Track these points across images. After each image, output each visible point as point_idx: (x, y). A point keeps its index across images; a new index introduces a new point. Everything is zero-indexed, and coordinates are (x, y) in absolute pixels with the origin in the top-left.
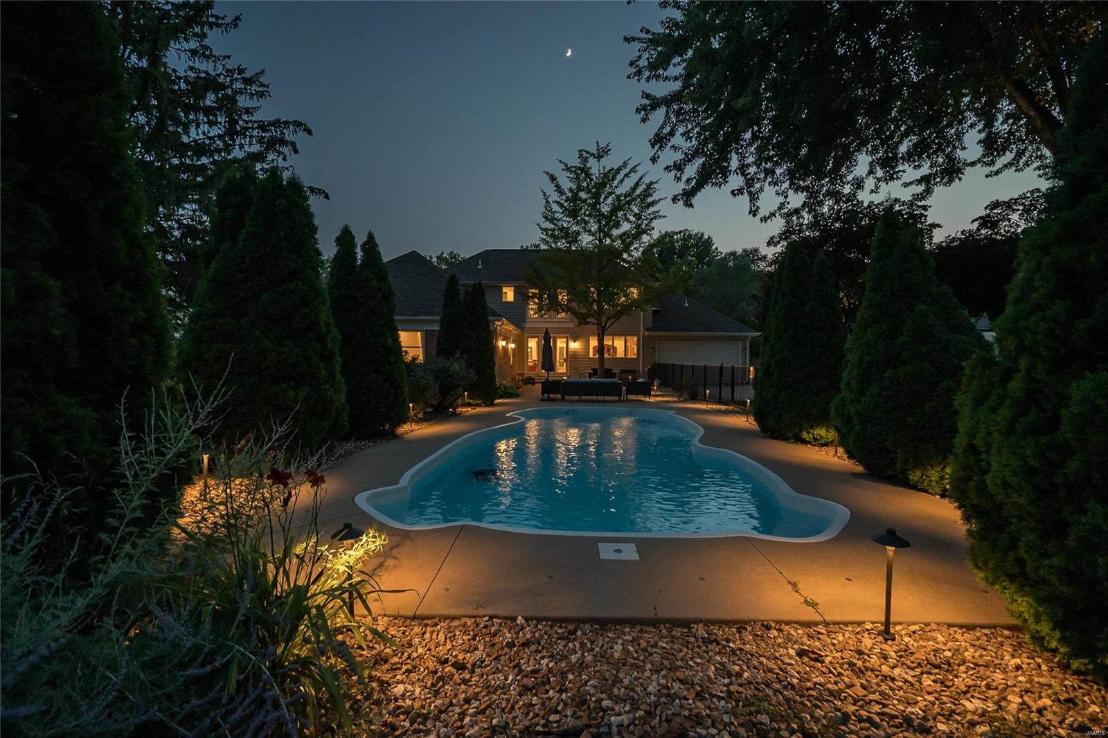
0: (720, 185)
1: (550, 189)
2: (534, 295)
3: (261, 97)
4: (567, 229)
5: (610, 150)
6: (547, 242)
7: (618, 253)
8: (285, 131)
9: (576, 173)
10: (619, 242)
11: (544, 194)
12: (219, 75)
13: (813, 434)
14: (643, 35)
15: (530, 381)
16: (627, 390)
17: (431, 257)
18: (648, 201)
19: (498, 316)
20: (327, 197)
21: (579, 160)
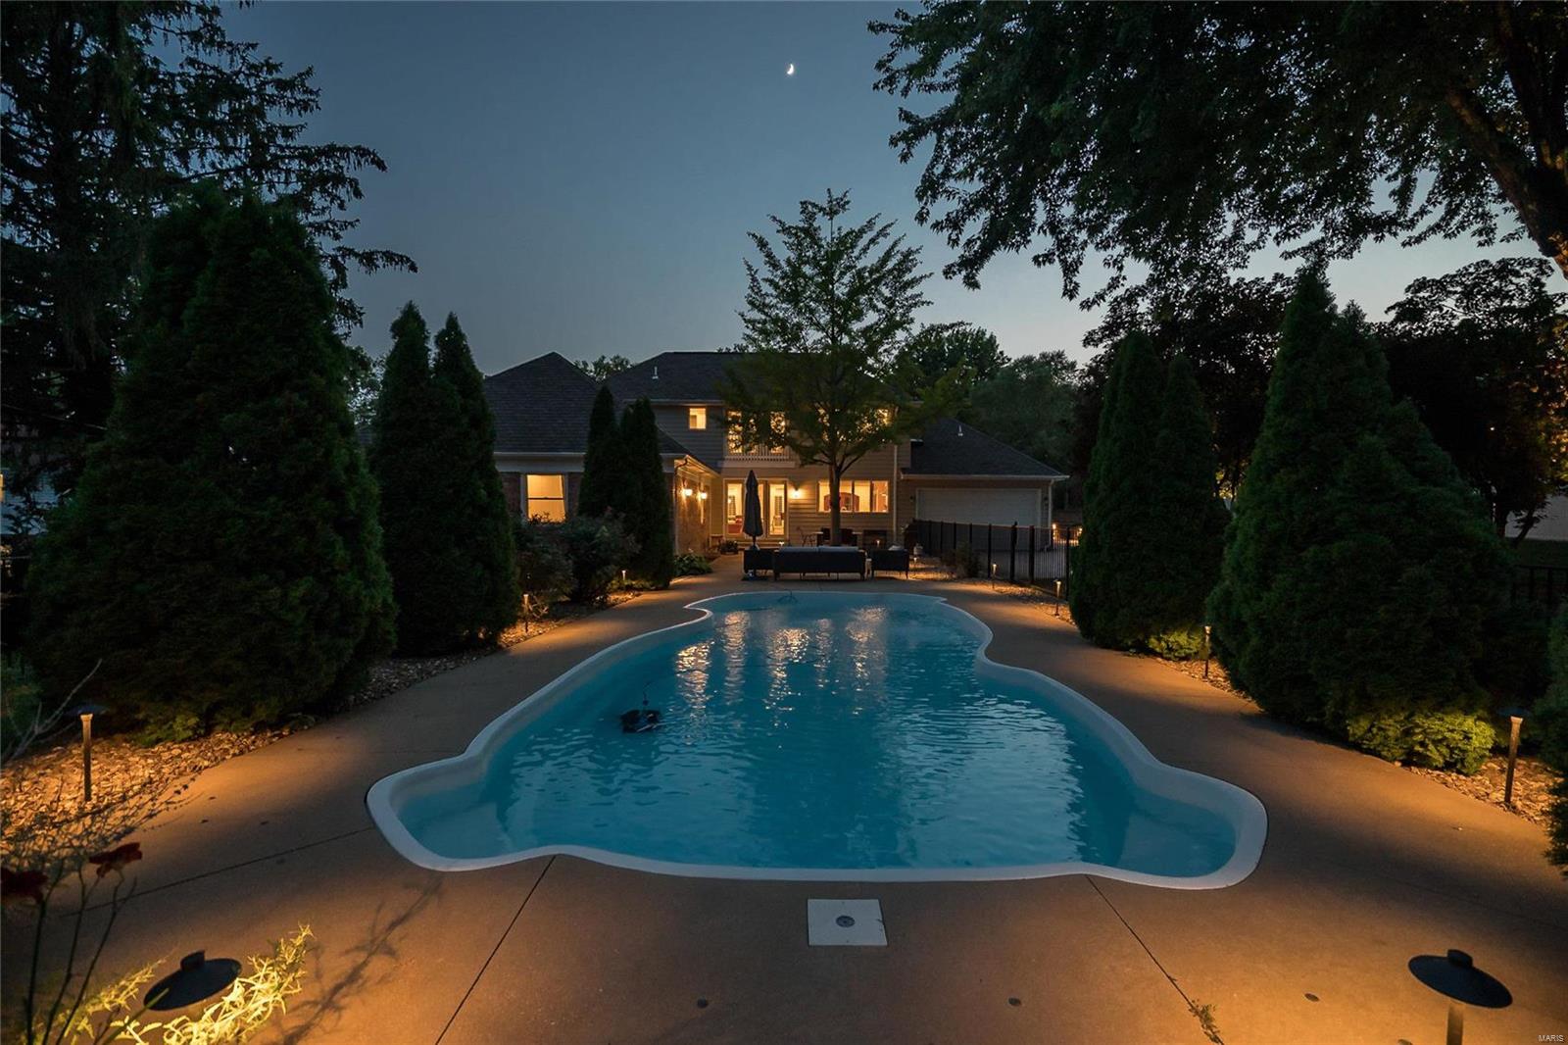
0: (1018, 246)
1: (758, 260)
2: (735, 420)
3: (306, 111)
4: (784, 321)
5: (848, 202)
6: (754, 340)
7: (859, 358)
8: (342, 163)
9: (797, 237)
10: (862, 341)
11: (750, 268)
12: (237, 74)
13: (1167, 642)
14: (899, 22)
15: (730, 548)
16: (873, 563)
17: (585, 364)
18: (905, 279)
19: (680, 451)
20: (413, 268)
21: (802, 217)
